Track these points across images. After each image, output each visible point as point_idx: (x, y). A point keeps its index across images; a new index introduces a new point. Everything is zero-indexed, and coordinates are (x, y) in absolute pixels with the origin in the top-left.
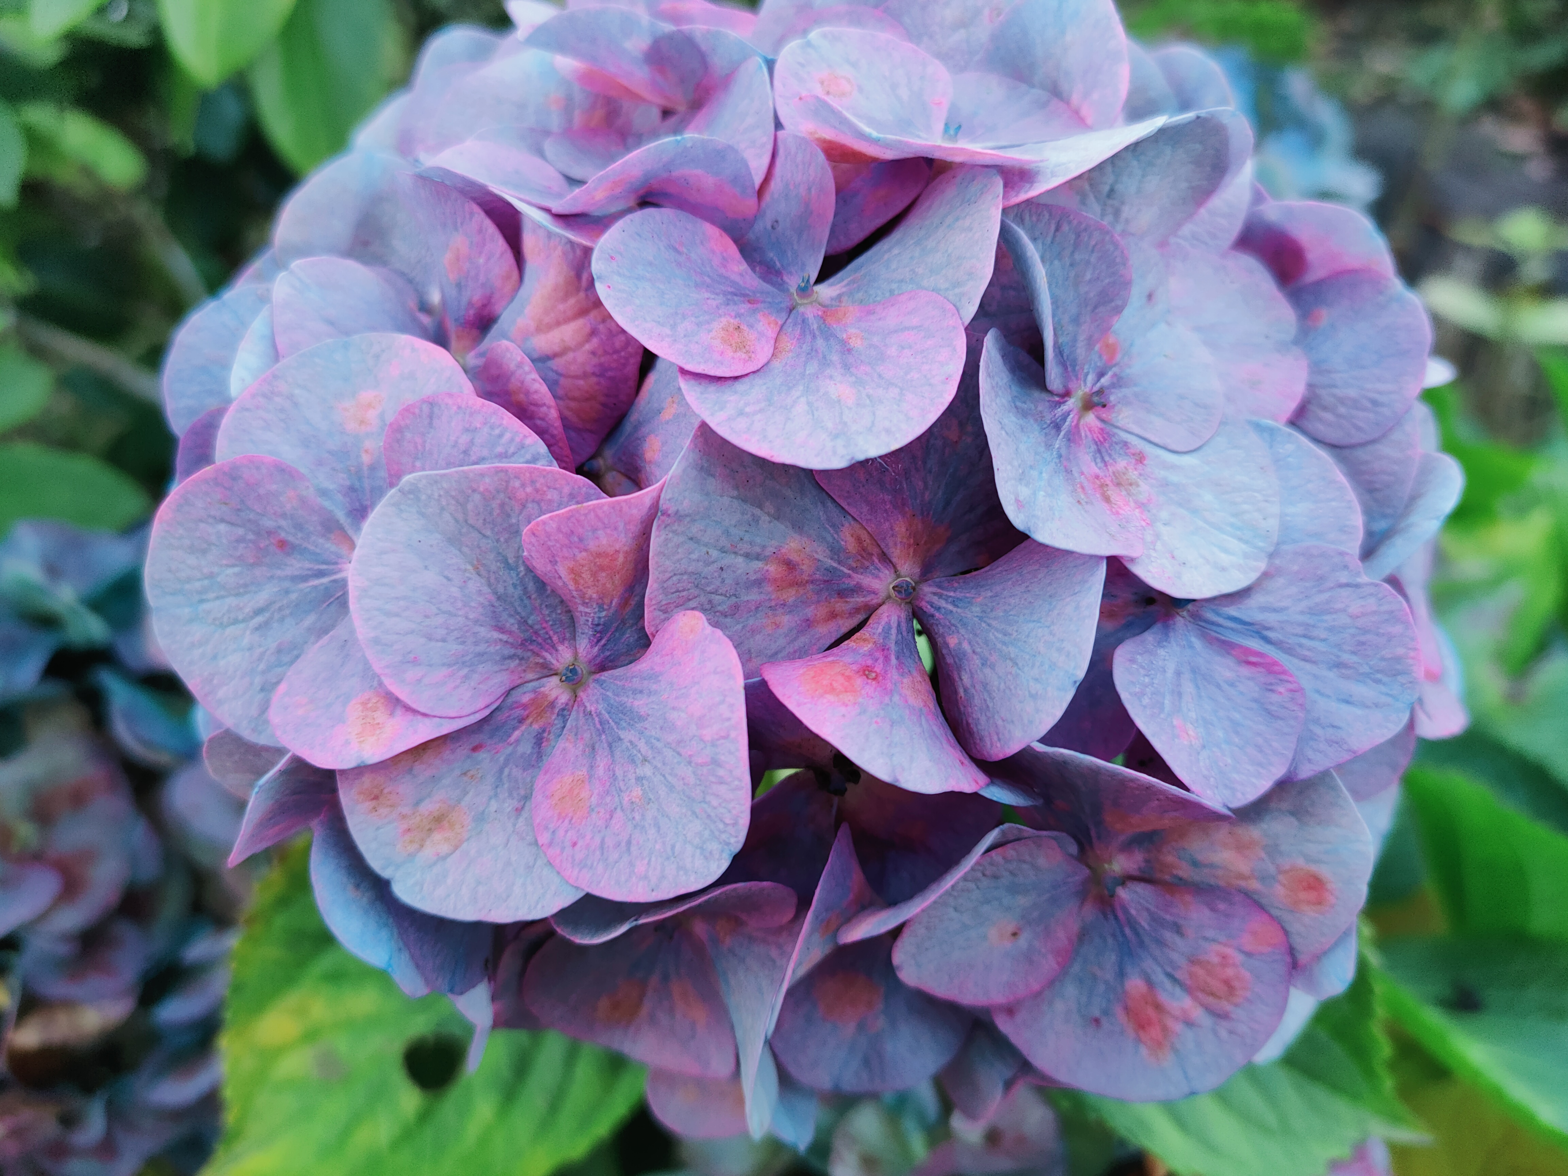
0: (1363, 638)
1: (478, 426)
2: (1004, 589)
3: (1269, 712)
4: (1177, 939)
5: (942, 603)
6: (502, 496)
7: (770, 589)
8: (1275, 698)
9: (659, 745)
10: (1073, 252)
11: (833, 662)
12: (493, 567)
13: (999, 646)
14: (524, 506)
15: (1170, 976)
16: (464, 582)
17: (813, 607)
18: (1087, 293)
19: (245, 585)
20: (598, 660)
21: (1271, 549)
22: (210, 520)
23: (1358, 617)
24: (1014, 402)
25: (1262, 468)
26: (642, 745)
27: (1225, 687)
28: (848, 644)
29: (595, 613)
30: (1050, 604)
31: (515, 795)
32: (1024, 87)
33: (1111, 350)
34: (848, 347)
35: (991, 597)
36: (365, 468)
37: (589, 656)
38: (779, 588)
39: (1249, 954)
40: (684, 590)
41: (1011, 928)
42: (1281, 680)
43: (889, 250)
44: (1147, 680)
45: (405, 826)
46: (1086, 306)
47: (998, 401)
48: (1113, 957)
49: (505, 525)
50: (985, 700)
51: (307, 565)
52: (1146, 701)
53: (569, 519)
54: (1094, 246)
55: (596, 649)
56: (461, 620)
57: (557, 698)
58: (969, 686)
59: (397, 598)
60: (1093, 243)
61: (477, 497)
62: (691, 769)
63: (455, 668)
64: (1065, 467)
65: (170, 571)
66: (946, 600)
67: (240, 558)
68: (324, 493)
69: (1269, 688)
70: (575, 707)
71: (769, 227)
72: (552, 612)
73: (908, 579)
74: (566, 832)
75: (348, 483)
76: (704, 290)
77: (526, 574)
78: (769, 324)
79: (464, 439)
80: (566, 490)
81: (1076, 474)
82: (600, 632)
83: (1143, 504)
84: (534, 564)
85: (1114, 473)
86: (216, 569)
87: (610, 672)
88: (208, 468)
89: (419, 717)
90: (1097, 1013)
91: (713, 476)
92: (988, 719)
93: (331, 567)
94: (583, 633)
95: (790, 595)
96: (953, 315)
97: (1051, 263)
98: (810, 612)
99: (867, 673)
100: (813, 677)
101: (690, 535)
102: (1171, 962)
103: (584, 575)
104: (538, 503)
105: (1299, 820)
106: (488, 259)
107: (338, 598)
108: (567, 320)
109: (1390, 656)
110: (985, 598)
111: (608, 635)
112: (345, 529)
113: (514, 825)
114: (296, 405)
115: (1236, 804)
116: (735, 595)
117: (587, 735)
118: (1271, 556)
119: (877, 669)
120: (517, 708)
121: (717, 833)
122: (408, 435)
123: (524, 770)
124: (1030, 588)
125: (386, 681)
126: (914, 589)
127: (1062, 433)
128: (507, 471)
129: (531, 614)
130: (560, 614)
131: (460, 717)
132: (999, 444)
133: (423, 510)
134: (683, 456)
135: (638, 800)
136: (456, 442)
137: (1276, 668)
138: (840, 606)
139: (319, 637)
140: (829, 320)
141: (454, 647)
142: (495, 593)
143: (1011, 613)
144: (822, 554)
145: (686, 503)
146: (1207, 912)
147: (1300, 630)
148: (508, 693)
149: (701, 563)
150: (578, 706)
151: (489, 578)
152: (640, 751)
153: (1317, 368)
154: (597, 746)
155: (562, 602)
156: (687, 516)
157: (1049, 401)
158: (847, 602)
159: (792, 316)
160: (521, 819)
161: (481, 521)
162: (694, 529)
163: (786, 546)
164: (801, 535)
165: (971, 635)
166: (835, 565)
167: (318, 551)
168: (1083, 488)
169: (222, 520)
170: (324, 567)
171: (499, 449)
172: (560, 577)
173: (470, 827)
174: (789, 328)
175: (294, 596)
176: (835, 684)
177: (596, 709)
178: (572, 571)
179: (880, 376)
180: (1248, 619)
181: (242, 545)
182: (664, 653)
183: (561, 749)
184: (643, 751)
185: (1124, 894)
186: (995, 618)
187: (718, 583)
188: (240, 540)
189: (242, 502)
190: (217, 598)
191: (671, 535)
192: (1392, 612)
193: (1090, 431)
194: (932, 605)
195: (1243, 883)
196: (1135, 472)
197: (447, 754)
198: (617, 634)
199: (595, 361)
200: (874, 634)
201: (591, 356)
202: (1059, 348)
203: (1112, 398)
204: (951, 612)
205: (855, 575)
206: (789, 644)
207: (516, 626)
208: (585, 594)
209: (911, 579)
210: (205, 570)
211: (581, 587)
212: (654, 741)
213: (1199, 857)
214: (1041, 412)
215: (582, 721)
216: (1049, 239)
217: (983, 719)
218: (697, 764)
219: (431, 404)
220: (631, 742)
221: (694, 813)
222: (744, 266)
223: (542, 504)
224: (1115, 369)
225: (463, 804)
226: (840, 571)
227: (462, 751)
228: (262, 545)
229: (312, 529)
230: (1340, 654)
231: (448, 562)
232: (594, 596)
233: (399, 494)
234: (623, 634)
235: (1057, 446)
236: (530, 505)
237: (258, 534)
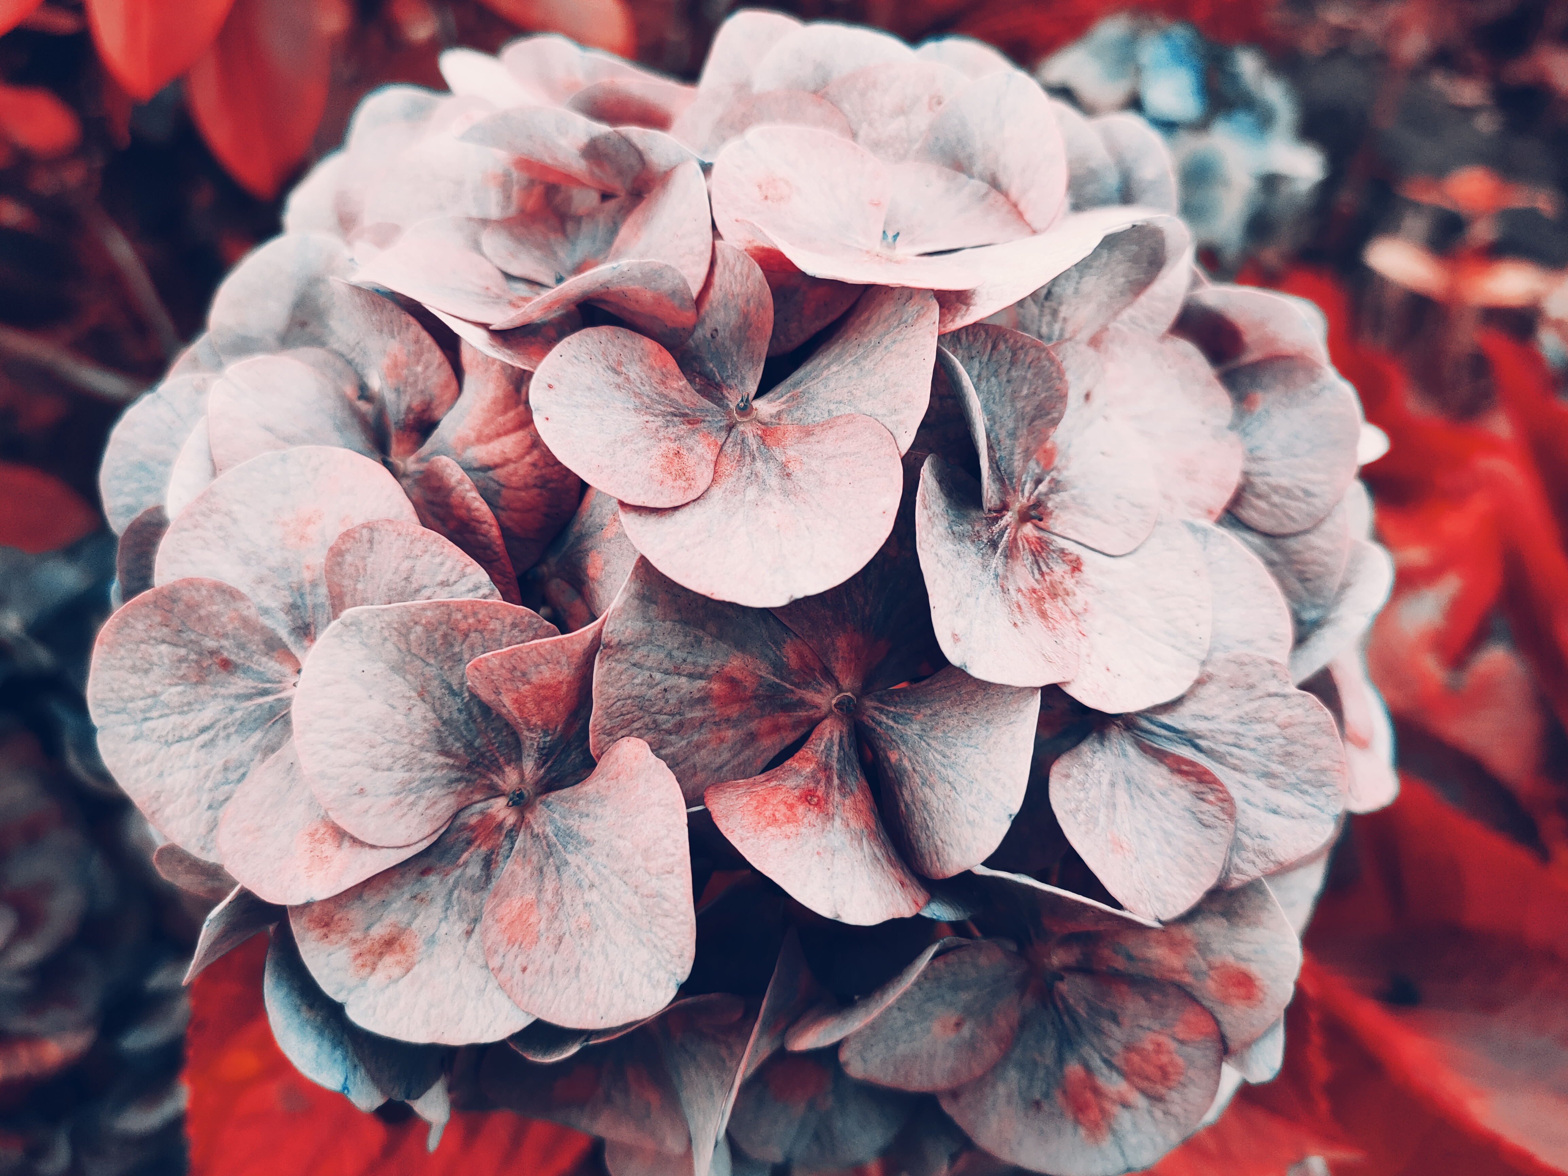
0: (1290, 749)
1: (419, 554)
2: (943, 709)
3: (1200, 822)
4: (1114, 1028)
5: (884, 719)
6: (444, 627)
7: (714, 706)
8: (1205, 807)
9: (606, 872)
10: (1009, 370)
11: (775, 788)
12: (438, 694)
13: (938, 767)
14: (466, 636)
15: (1106, 1061)
16: (410, 709)
17: (757, 721)
18: (1024, 407)
19: (189, 704)
20: (545, 781)
21: (1203, 656)
22: (152, 642)
23: (1286, 727)
24: (951, 528)
25: (1195, 572)
26: (588, 869)
27: (1158, 796)
28: (791, 764)
29: (540, 738)
30: (987, 730)
31: (465, 917)
32: (963, 177)
33: (1049, 456)
34: (788, 471)
35: (931, 715)
36: (307, 585)
37: (536, 778)
38: (723, 705)
39: (1182, 1042)
40: (628, 714)
41: (953, 1020)
42: (1211, 789)
43: (828, 366)
44: (1082, 795)
45: (357, 951)
46: (1023, 419)
47: (935, 531)
48: (1053, 1043)
49: (449, 654)
50: (925, 819)
51: (251, 683)
52: (1081, 817)
53: (511, 656)
54: (1031, 363)
55: (542, 771)
56: (406, 748)
57: (505, 819)
58: (909, 802)
59: (342, 730)
60: (1029, 360)
61: (419, 629)
62: (637, 899)
63: (402, 795)
64: (1002, 587)
65: (112, 690)
66: (887, 715)
67: (183, 677)
68: (266, 611)
69: (1199, 796)
70: (522, 829)
71: (708, 336)
72: (498, 734)
73: (849, 694)
74: (516, 956)
75: (290, 600)
76: (643, 413)
77: (471, 699)
78: (709, 445)
79: (406, 565)
80: (509, 620)
81: (1013, 592)
82: (545, 755)
83: (1079, 614)
84: (479, 692)
85: (1051, 583)
86: (159, 689)
87: (557, 792)
88: (147, 592)
89: (367, 849)
90: (1037, 1096)
91: (655, 603)
92: (928, 837)
93: (275, 686)
94: (529, 756)
95: (734, 711)
96: (891, 443)
97: (988, 381)
98: (753, 726)
99: (809, 798)
100: (756, 808)
101: (633, 661)
102: (1108, 1050)
103: (528, 705)
104: (481, 632)
105: (1228, 920)
106: (426, 368)
107: (283, 716)
108: (507, 433)
109: (1316, 768)
110: (925, 715)
111: (554, 757)
112: (290, 646)
113: (465, 948)
114: (235, 521)
115: (1166, 916)
116: (679, 713)
117: (535, 858)
118: (1204, 663)
119: (819, 793)
120: (465, 829)
121: (664, 963)
122: (349, 558)
123: (474, 892)
124: (968, 710)
125: (333, 815)
126: (855, 706)
127: (999, 551)
128: (448, 605)
129: (476, 737)
130: (505, 736)
131: (408, 846)
132: (936, 580)
133: (366, 641)
134: (625, 589)
135: (586, 926)
136: (397, 569)
137: (1207, 777)
138: (783, 719)
139: (265, 755)
140: (768, 439)
141: (400, 775)
142: (440, 718)
143: (949, 735)
144: (764, 671)
145: (627, 634)
146: (1143, 1002)
147: (1231, 739)
148: (455, 816)
149: (644, 688)
150: (526, 828)
151: (433, 704)
152: (587, 876)
153: (1252, 456)
154: (545, 869)
155: (507, 725)
156: (628, 644)
157: (986, 519)
158: (790, 716)
159: (732, 434)
160: (472, 942)
161: (424, 651)
162: (637, 656)
163: (730, 665)
164: (743, 653)
165: (911, 753)
166: (777, 681)
167: (261, 669)
168: (1019, 607)
169: (164, 641)
170: (268, 685)
171: (440, 578)
172: (504, 706)
173: (421, 950)
174: (728, 448)
175: (238, 714)
176: (778, 815)
177: (544, 831)
178: (516, 701)
179: (819, 505)
180: (1180, 728)
181: (184, 665)
182: (609, 776)
183: (509, 872)
184: (590, 876)
185: (1063, 987)
186: (935, 738)
187: (662, 703)
188: (182, 660)
189: (183, 623)
190: (161, 716)
191: (614, 664)
192: (1319, 723)
193: (1028, 542)
194: (873, 719)
195: (1177, 977)
196: (1073, 581)
197: (396, 879)
198: (563, 757)
199: (536, 473)
200: (817, 752)
201: (531, 468)
202: (997, 463)
203: (1050, 504)
204: (892, 727)
205: (797, 691)
206: (733, 757)
207: (462, 750)
208: (529, 721)
209: (853, 694)
210: (148, 690)
211: (525, 715)
212: (601, 868)
213: (1135, 952)
214: (978, 531)
215: (529, 842)
216: (985, 358)
217: (923, 837)
218: (643, 896)
219: (371, 529)
220: (579, 867)
221: (641, 941)
222: (683, 382)
223: (485, 633)
224: (1054, 474)
225: (414, 926)
226: (782, 686)
227: (411, 876)
228: (205, 665)
229: (254, 647)
230: (1268, 763)
231: (393, 690)
232: (539, 723)
233: (341, 626)
234: (569, 755)
235: (994, 565)
236: (473, 635)
237: (200, 654)
